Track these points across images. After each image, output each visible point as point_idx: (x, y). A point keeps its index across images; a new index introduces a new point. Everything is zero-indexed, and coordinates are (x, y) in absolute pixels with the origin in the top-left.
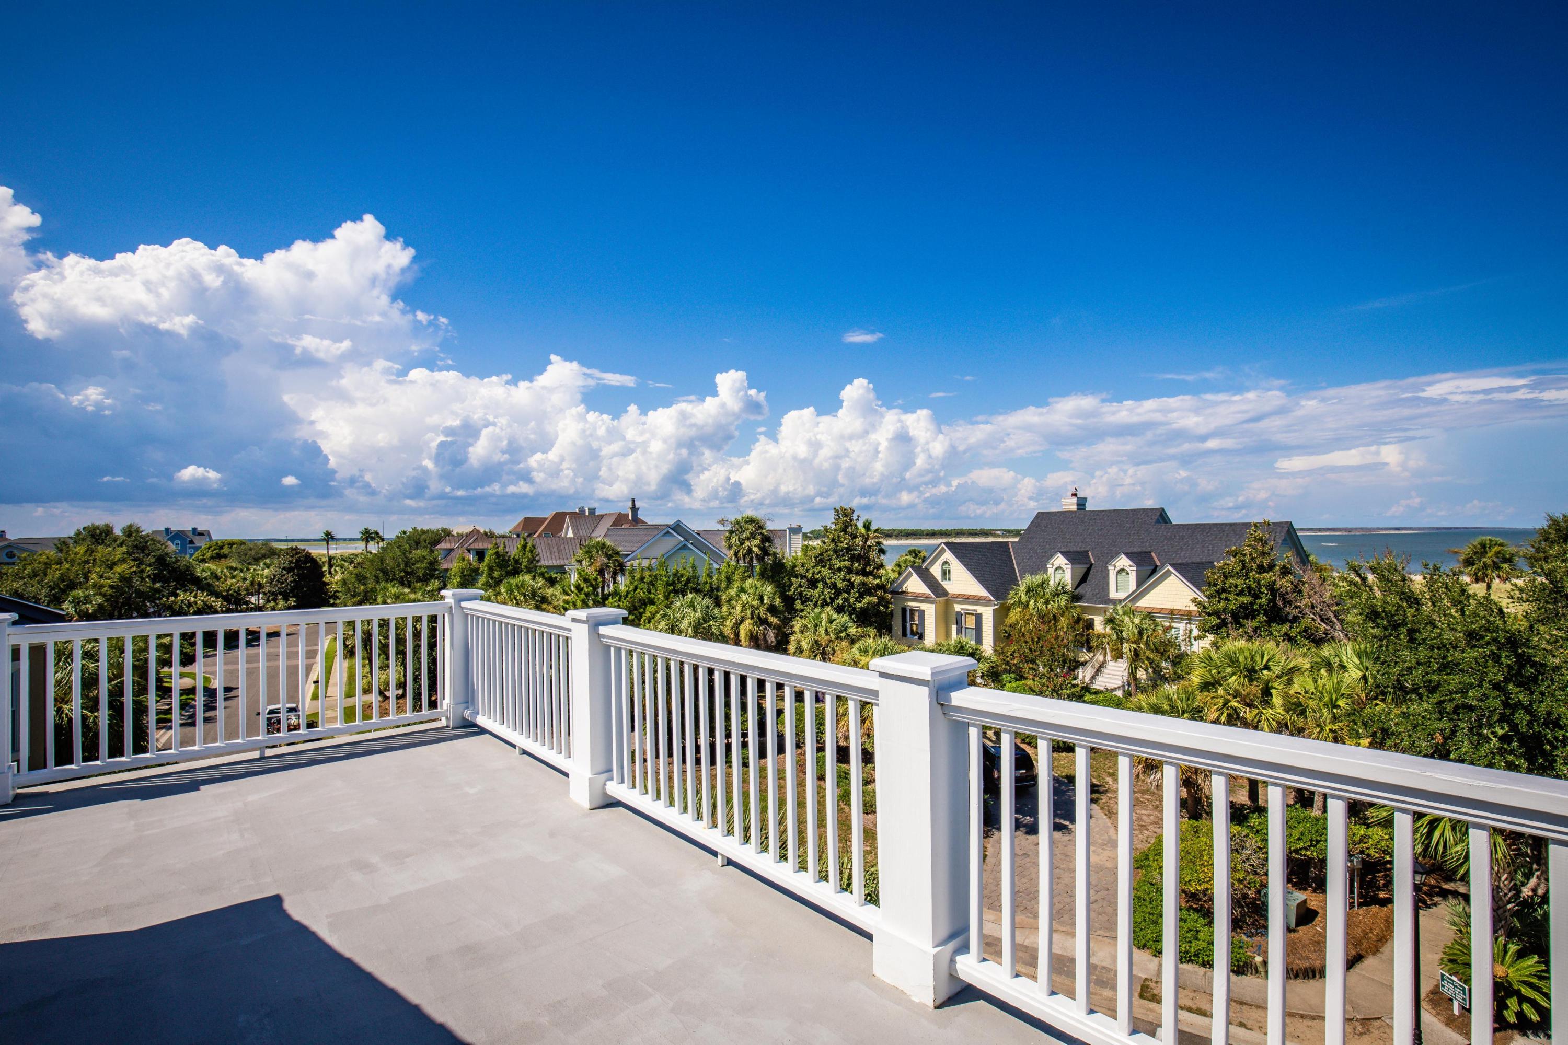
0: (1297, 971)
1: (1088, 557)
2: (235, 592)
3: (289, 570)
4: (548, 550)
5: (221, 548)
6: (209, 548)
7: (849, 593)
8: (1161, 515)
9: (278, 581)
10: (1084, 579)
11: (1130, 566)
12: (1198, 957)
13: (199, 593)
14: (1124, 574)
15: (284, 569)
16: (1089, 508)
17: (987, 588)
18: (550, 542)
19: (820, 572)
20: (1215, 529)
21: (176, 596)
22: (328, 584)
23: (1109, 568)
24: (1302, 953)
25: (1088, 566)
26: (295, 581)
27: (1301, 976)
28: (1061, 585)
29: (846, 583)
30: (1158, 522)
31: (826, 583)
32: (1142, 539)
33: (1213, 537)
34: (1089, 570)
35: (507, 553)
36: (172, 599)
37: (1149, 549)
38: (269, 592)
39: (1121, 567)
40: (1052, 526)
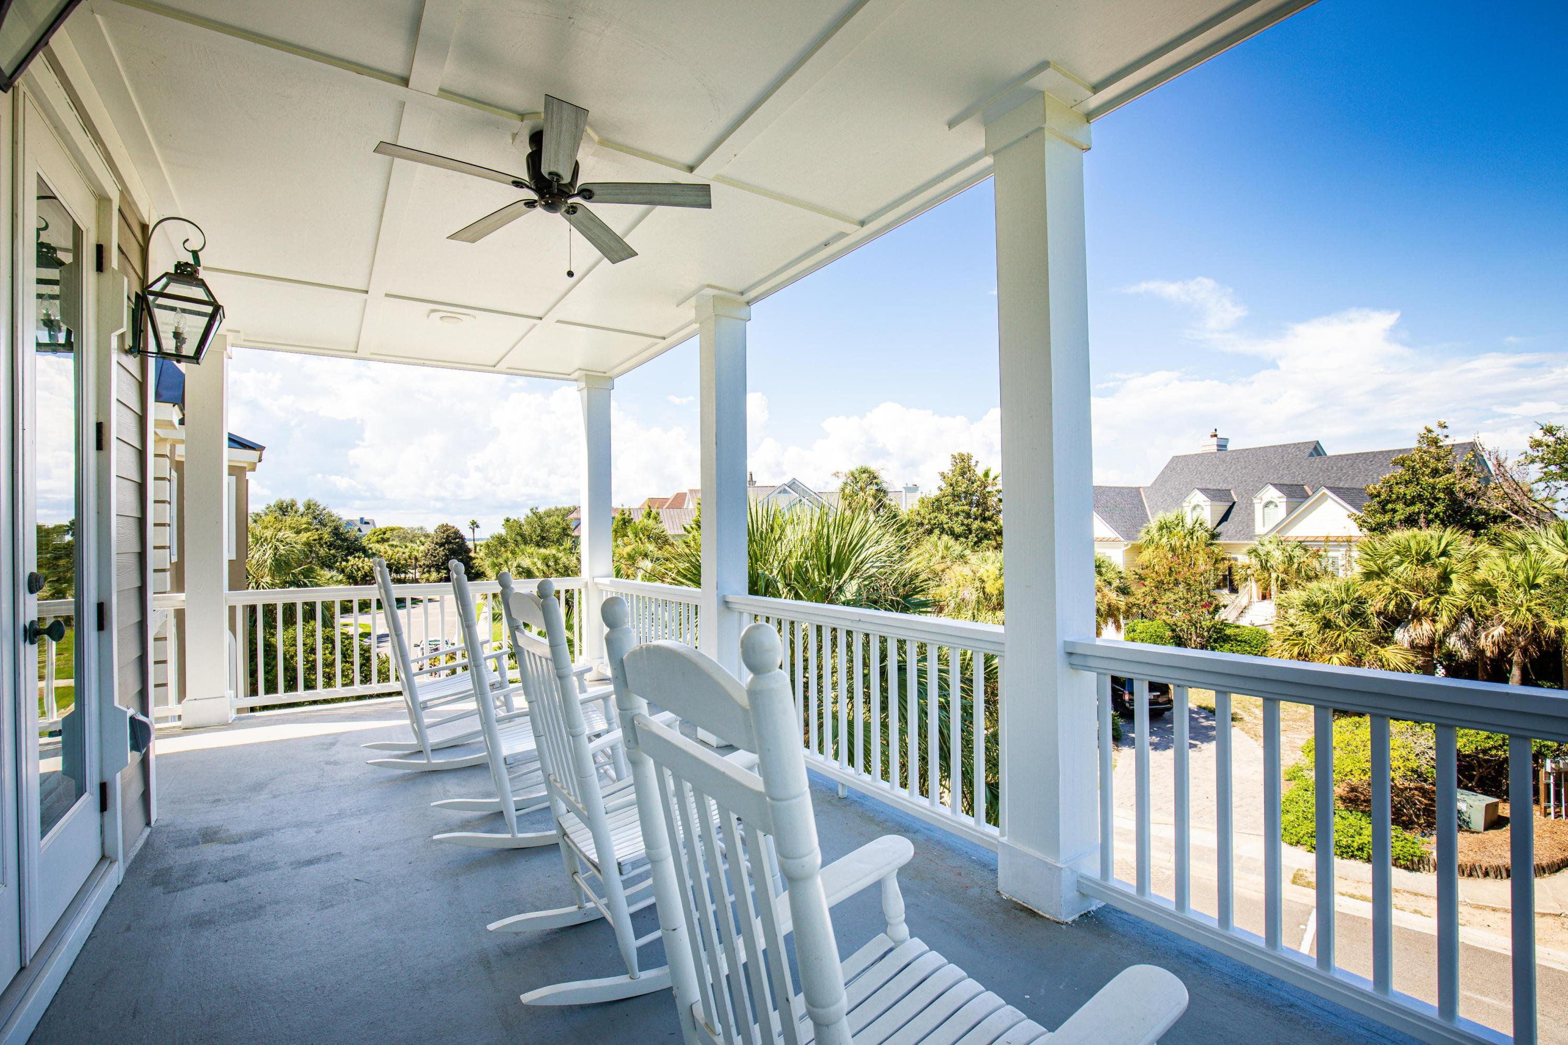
0: (1486, 869)
1: (1231, 495)
2: (395, 560)
3: (442, 545)
4: (670, 521)
5: (384, 533)
6: (374, 533)
7: (967, 538)
8: (1315, 448)
9: (432, 555)
10: (1225, 518)
11: (1279, 497)
12: (1363, 851)
13: (366, 559)
14: (1272, 506)
15: (437, 544)
16: (1230, 447)
17: (1116, 529)
18: (672, 513)
19: (936, 517)
20: (1381, 457)
21: (347, 561)
22: (474, 558)
23: (1255, 501)
24: (1494, 852)
25: (1231, 504)
26: (446, 555)
27: (1492, 874)
28: (1198, 523)
29: (964, 527)
30: (1311, 455)
31: (944, 529)
32: (1293, 473)
33: (1378, 465)
34: (1231, 508)
35: (632, 519)
36: (344, 563)
37: (1302, 483)
38: (424, 564)
39: (1268, 500)
40: (1189, 469)
